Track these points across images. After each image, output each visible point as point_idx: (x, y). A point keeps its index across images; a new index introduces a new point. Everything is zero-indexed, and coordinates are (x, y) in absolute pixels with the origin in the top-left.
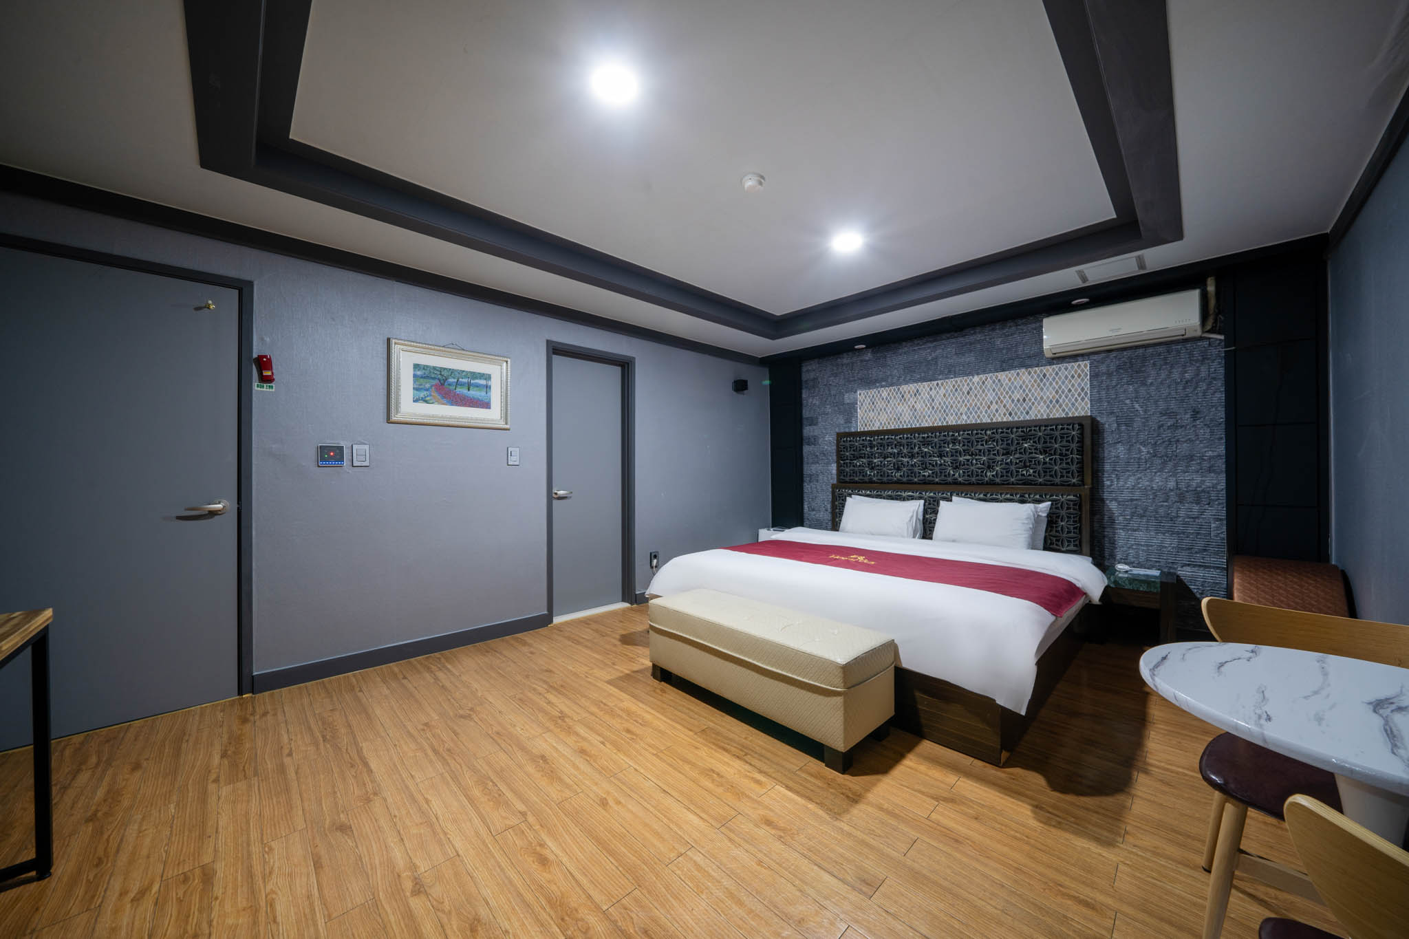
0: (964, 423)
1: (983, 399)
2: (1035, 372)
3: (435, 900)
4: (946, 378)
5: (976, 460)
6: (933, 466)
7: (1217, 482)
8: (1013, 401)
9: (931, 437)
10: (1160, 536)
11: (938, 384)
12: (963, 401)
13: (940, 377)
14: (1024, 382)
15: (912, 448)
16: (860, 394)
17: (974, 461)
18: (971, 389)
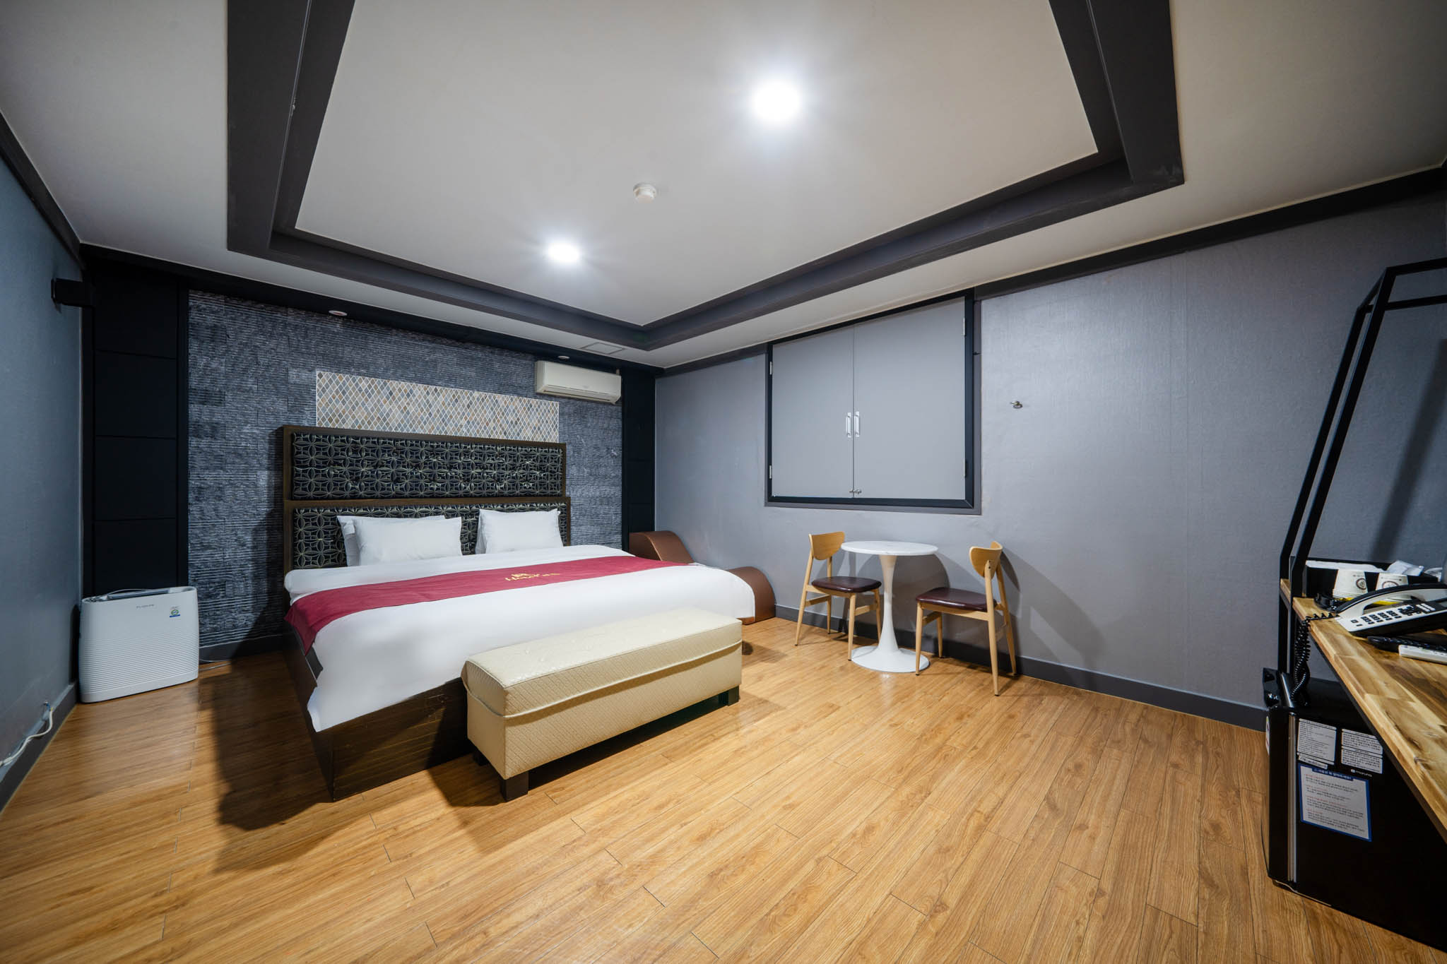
0: (463, 435)
1: (483, 415)
2: (525, 401)
3: (941, 888)
4: (445, 386)
5: (487, 473)
6: (443, 478)
7: (616, 492)
8: (507, 422)
9: (442, 447)
10: (592, 528)
11: (436, 390)
12: (464, 414)
13: (440, 383)
14: (516, 408)
15: (417, 457)
16: (320, 376)
17: (485, 475)
18: (471, 403)
